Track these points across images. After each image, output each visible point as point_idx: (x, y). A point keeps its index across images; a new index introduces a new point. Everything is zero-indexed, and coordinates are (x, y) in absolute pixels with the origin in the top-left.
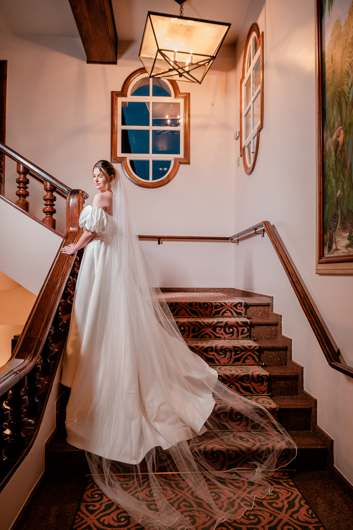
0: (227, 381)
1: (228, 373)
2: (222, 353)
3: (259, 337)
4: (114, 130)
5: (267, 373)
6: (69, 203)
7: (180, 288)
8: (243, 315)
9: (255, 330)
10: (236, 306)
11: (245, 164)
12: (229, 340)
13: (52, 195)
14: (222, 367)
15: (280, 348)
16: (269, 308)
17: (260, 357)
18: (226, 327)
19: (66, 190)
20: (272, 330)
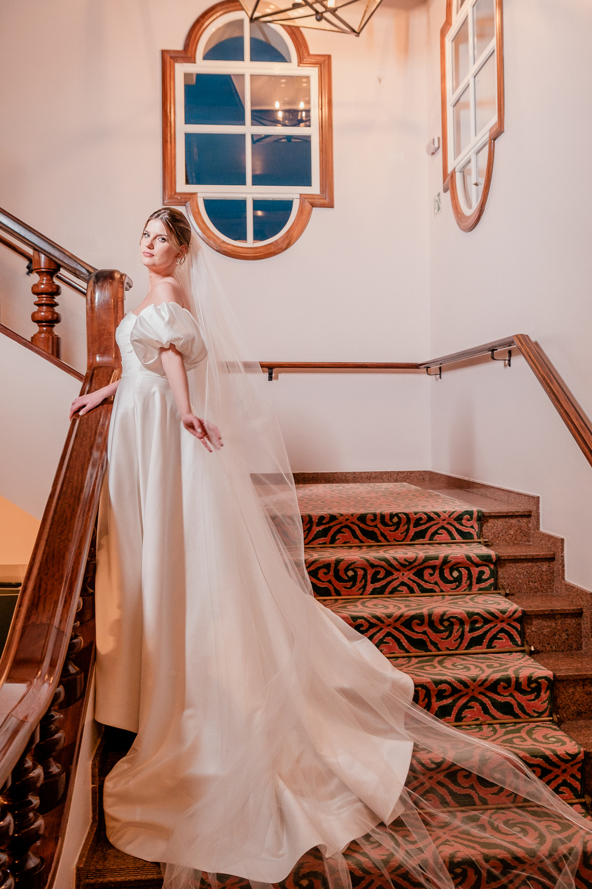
0: (462, 693)
1: (465, 674)
2: (443, 628)
3: (515, 586)
4: (169, 135)
5: (549, 673)
6: (92, 301)
7: (318, 473)
8: (475, 537)
9: (506, 571)
10: (459, 518)
11: (457, 209)
12: (452, 597)
13: (51, 282)
14: (445, 659)
15: (568, 612)
16: (529, 522)
17: (524, 633)
18: (444, 567)
19: (84, 271)
20: (543, 571)
